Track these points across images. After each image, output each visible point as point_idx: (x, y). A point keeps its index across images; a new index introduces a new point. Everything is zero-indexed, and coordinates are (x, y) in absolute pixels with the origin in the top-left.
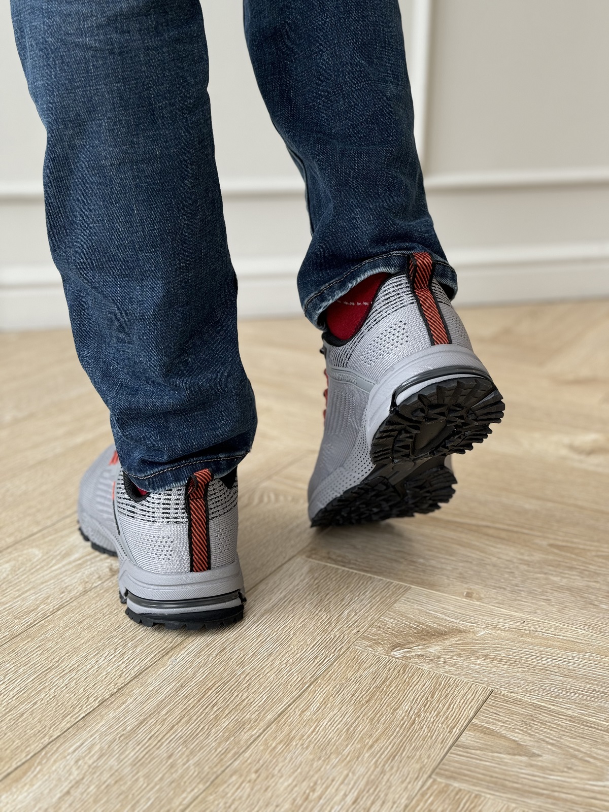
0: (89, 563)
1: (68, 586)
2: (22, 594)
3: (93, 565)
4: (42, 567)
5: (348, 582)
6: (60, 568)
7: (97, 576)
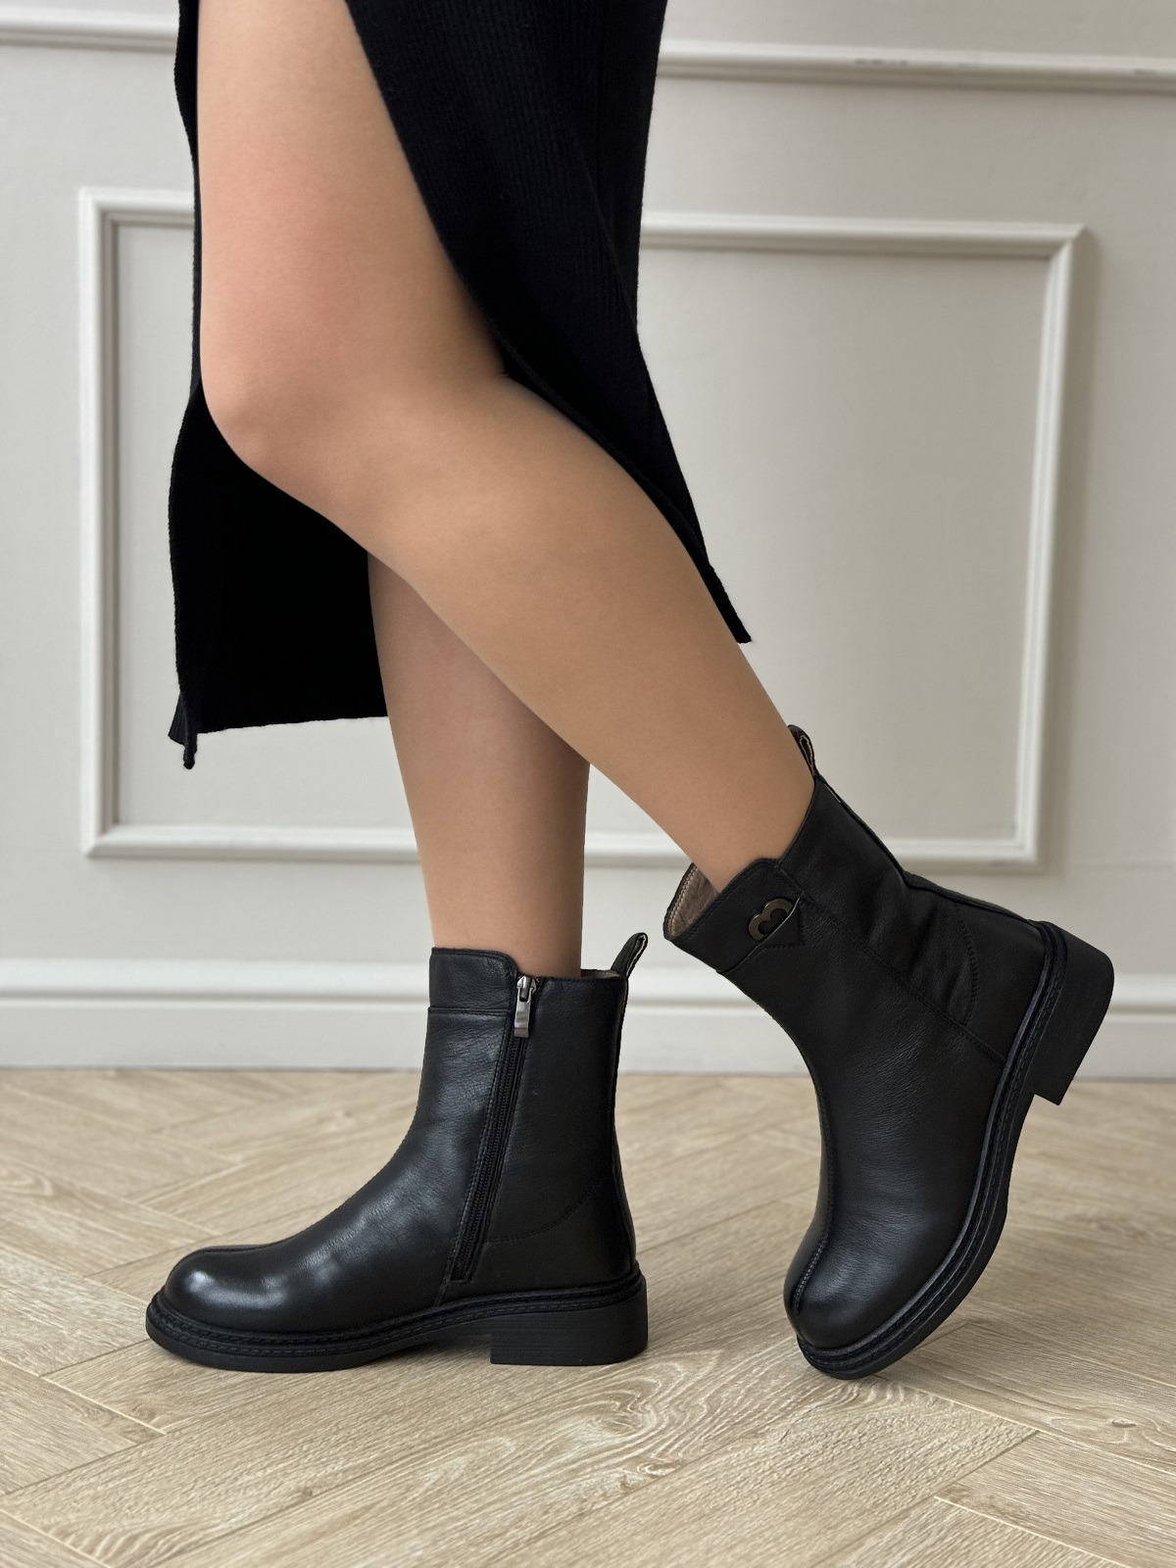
0: (589, 1470)
1: (555, 1503)
2: (483, 1508)
3: (595, 1474)
4: (517, 1468)
5: (1021, 1549)
6: (543, 1473)
7: (601, 1492)
